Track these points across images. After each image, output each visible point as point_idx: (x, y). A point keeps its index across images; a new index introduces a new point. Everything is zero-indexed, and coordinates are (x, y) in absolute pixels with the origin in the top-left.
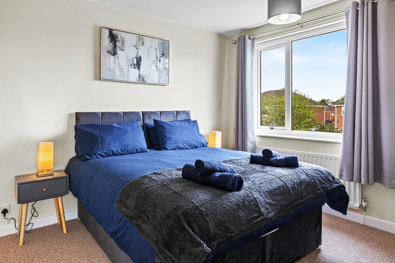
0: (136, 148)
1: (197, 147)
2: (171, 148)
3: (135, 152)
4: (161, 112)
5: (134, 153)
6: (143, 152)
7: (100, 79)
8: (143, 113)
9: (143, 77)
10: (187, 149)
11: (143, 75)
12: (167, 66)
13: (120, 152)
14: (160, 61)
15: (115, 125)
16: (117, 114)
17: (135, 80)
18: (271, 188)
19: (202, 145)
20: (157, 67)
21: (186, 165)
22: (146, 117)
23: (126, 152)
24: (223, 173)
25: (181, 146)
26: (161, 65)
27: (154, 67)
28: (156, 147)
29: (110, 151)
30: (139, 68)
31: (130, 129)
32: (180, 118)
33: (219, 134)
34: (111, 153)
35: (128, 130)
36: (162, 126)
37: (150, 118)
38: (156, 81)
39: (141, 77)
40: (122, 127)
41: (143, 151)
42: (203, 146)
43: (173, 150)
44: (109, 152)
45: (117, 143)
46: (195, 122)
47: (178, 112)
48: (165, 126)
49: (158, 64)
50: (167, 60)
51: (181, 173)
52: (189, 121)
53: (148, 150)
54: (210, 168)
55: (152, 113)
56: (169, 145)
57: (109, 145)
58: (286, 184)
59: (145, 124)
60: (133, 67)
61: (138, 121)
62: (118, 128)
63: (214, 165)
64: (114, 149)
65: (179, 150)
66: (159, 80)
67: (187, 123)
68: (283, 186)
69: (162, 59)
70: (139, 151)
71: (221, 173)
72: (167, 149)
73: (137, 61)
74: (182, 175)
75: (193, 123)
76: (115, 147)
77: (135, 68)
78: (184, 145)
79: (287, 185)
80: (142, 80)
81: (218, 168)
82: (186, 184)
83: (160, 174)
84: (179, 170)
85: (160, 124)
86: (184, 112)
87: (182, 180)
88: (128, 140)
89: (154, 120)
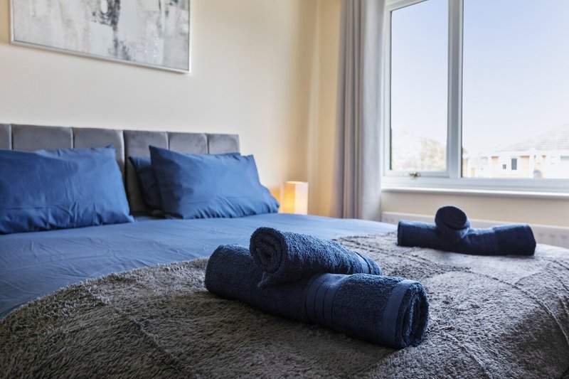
0: (98, 211)
1: (254, 213)
2: (191, 214)
3: (96, 221)
4: (171, 135)
5: (92, 224)
6: (117, 222)
7: (9, 42)
8: (126, 134)
9: (124, 48)
10: (231, 217)
11: (126, 43)
12: (185, 28)
13: (51, 220)
14: (167, 13)
15: (42, 153)
16: (56, 132)
17: (104, 53)
18: (509, 322)
19: (265, 209)
20: (159, 26)
21: (220, 249)
22: (132, 142)
23: (69, 220)
24: (356, 276)
25: (218, 210)
26: (169, 24)
27: (152, 27)
28: (156, 212)
29: (21, 218)
30: (114, 23)
31: (82, 164)
32: (216, 149)
33: (302, 189)
34: (26, 225)
35: (76, 167)
36: (171, 163)
37: (142, 145)
38: (158, 59)
39: (120, 48)
40: (60, 158)
41: (116, 220)
42: (269, 211)
43: (197, 217)
44: (18, 220)
45: (43, 198)
46: (250, 159)
47: (210, 137)
48: (176, 161)
49: (163, 21)
50: (184, 14)
51: (202, 276)
52: (235, 156)
53: (131, 218)
54: (307, 259)
55: (148, 134)
56: (186, 206)
57: (17, 201)
58: (542, 306)
59: (130, 158)
60: (99, 19)
61: (108, 147)
62: (48, 160)
63: (317, 247)
64: (32, 213)
65: (212, 219)
66: (165, 58)
67: (232, 160)
68: (539, 314)
69: (173, 9)
70: (105, 220)
71: (345, 277)
72: (180, 217)
73: (110, 7)
74: (208, 282)
75: (244, 161)
76: (37, 208)
77: (103, 23)
78: (223, 208)
79: (545, 309)
80: (121, 54)
81: (333, 257)
82: (216, 319)
83: (129, 281)
84: (197, 266)
85: (166, 156)
86: (224, 137)
87: (202, 301)
88: (75, 192)
89: (151, 148)
